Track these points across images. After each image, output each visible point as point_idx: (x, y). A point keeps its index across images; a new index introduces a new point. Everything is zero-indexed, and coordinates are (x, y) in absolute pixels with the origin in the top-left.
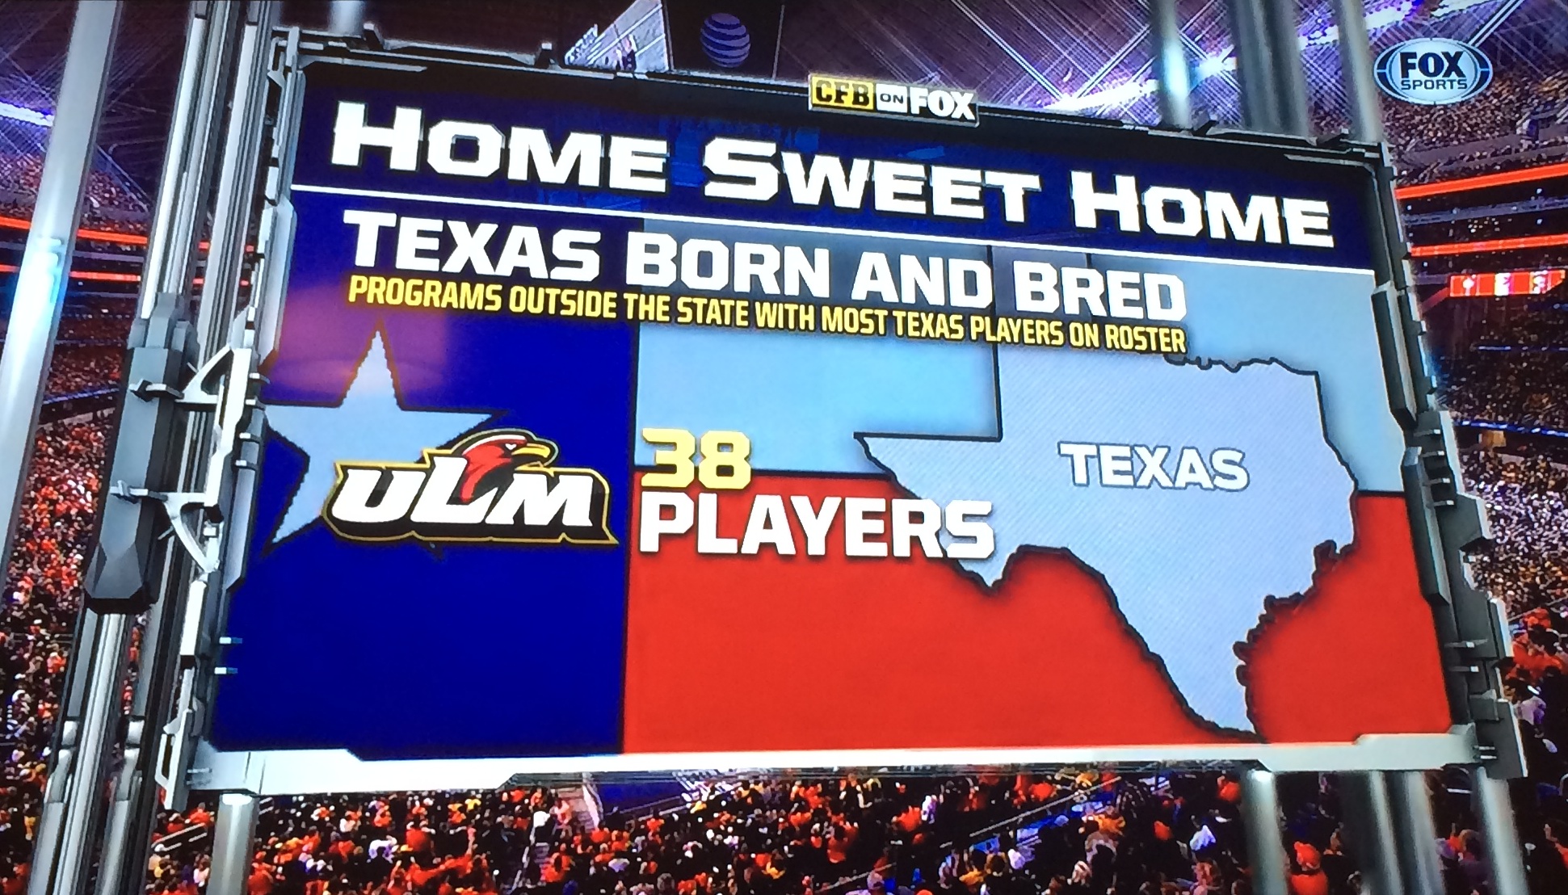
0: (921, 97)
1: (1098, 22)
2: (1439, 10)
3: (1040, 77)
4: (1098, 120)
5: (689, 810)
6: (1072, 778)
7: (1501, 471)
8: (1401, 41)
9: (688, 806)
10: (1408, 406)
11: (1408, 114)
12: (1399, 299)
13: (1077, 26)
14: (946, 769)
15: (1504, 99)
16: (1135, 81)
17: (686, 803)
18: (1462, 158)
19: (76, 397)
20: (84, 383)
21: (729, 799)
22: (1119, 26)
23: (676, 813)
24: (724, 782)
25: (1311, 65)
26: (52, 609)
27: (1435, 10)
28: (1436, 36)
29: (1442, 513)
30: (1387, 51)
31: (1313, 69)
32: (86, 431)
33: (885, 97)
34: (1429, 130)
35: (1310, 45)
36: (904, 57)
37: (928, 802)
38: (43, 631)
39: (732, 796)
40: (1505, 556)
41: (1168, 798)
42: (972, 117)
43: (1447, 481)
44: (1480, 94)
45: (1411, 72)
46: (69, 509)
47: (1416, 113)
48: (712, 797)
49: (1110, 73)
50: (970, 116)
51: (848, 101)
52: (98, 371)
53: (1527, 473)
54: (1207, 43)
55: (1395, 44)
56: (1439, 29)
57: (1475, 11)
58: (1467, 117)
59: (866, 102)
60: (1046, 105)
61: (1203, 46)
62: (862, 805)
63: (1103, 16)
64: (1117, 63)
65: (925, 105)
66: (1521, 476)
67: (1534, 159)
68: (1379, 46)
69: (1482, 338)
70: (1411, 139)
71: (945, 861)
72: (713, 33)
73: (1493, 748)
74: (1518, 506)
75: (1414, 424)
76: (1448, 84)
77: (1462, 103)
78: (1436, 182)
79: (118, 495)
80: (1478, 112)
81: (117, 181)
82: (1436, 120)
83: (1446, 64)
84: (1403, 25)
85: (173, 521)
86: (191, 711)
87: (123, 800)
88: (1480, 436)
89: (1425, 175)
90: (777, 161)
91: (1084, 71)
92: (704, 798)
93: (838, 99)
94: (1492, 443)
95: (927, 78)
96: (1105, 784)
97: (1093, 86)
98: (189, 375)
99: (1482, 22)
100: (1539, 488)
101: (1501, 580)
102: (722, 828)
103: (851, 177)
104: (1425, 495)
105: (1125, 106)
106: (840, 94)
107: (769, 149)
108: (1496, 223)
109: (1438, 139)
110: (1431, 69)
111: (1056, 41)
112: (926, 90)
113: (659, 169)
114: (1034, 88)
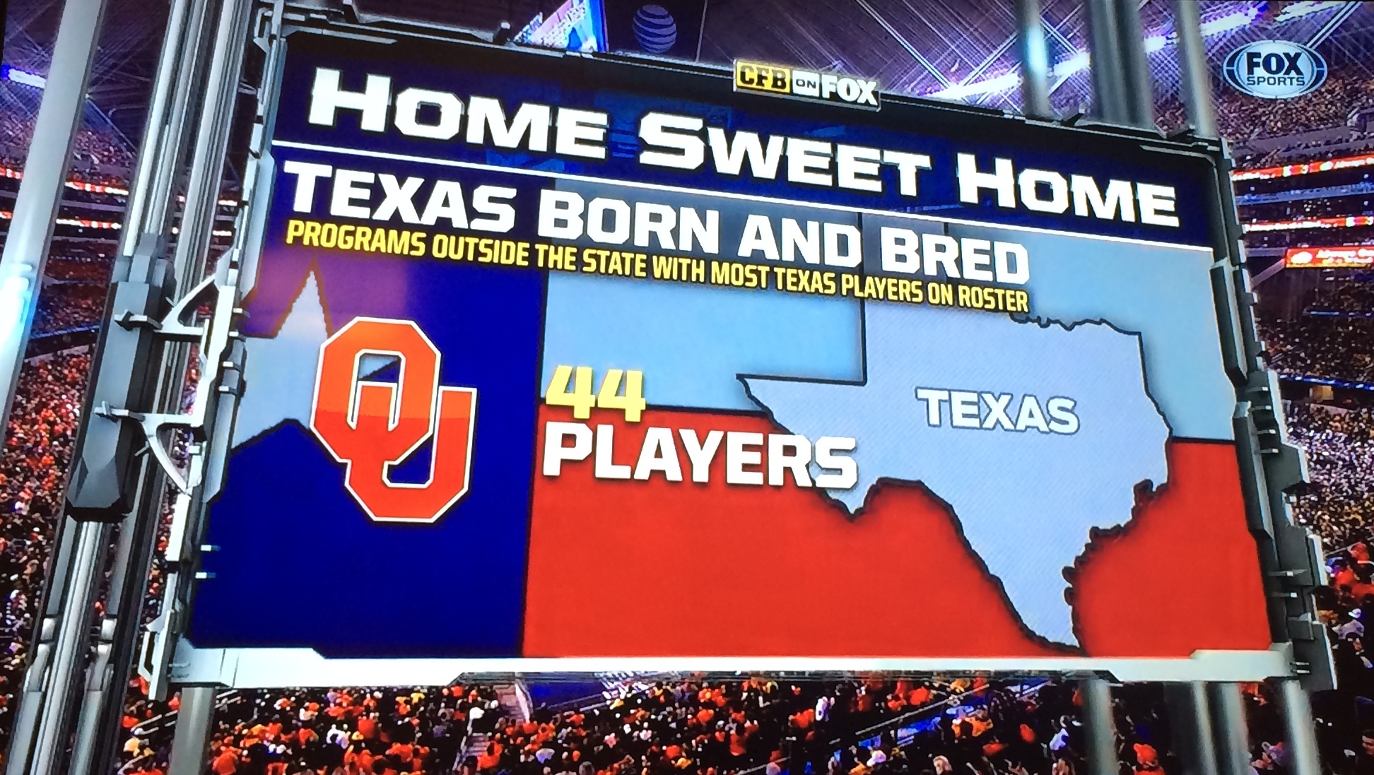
0: (831, 83)
1: (984, 18)
2: (1281, 16)
3: (930, 68)
4: (978, 109)
5: (609, 706)
6: (947, 684)
7: (1329, 421)
8: (1247, 42)
9: (608, 702)
10: (1241, 366)
11: (1252, 106)
12: (1235, 273)
13: (964, 23)
14: (837, 675)
15: (1336, 96)
16: (1013, 72)
17: (606, 700)
18: (1299, 145)
19: (74, 330)
20: (81, 318)
21: (644, 698)
22: (1001, 23)
23: (597, 708)
24: (640, 683)
25: (1169, 62)
26: (48, 518)
27: (1278, 15)
28: (1278, 39)
29: (1267, 460)
30: (1235, 51)
31: (1170, 66)
32: (82, 361)
33: (801, 83)
34: (1271, 121)
35: (1168, 44)
36: (812, 46)
37: (821, 703)
38: (40, 538)
39: (647, 695)
40: (1331, 496)
41: (1031, 704)
42: (876, 103)
43: (1273, 432)
44: (1316, 90)
45: (1256, 69)
46: (65, 430)
47: (1260, 105)
48: (629, 695)
49: (992, 65)
50: (873, 101)
51: (768, 85)
52: (94, 308)
53: (1351, 424)
54: (1078, 40)
55: (1243, 45)
56: (1281, 32)
57: (1312, 17)
58: (1305, 110)
59: (784, 86)
60: (935, 91)
61: (1074, 43)
62: (761, 705)
63: (987, 15)
64: (998, 56)
65: (834, 91)
66: (1345, 426)
67: (1362, 149)
68: (1228, 47)
69: (1314, 304)
70: (1255, 128)
71: (833, 755)
72: (644, 22)
73: (1308, 664)
74: (1342, 453)
75: (1244, 383)
76: (1288, 81)
77: (1300, 98)
78: (1276, 167)
79: (101, 415)
80: (1315, 105)
81: (115, 141)
82: (1277, 112)
83: (1287, 64)
84: (1250, 28)
85: (149, 439)
86: (173, 611)
87: (96, 690)
88: (1311, 391)
89: (1267, 160)
90: (703, 135)
91: (969, 63)
92: (622, 696)
93: (760, 83)
94: (1321, 396)
95: (831, 66)
96: (976, 690)
97: (977, 76)
98: (166, 309)
99: (1319, 27)
100: (1362, 438)
101: (1327, 517)
102: (638, 723)
103: (768, 151)
104: (1253, 443)
105: (1005, 94)
106: (761, 78)
107: (696, 124)
108: (1328, 204)
109: (1278, 128)
110: (1274, 67)
111: (946, 36)
112: (836, 78)
113: (600, 138)
114: (926, 77)
